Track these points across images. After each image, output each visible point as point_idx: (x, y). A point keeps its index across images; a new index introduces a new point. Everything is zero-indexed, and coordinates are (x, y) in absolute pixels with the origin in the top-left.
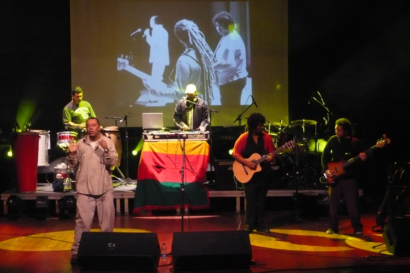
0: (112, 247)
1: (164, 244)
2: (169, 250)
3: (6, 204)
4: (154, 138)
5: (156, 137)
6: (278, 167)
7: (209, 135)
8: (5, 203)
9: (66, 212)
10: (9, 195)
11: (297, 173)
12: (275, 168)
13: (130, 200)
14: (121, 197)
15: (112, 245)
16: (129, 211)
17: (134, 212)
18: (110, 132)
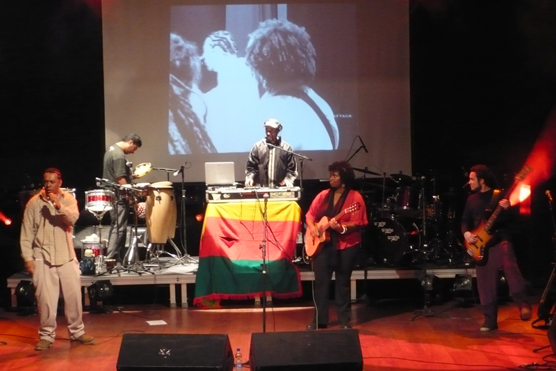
0: (166, 355)
1: (238, 350)
2: (246, 358)
3: (15, 293)
4: (222, 198)
5: (225, 196)
6: (398, 237)
7: (299, 193)
8: (13, 292)
9: (100, 303)
10: (18, 281)
11: (425, 245)
12: (395, 238)
13: (188, 285)
14: (176, 282)
15: (165, 352)
16: (188, 301)
17: (194, 304)
18: (161, 190)
